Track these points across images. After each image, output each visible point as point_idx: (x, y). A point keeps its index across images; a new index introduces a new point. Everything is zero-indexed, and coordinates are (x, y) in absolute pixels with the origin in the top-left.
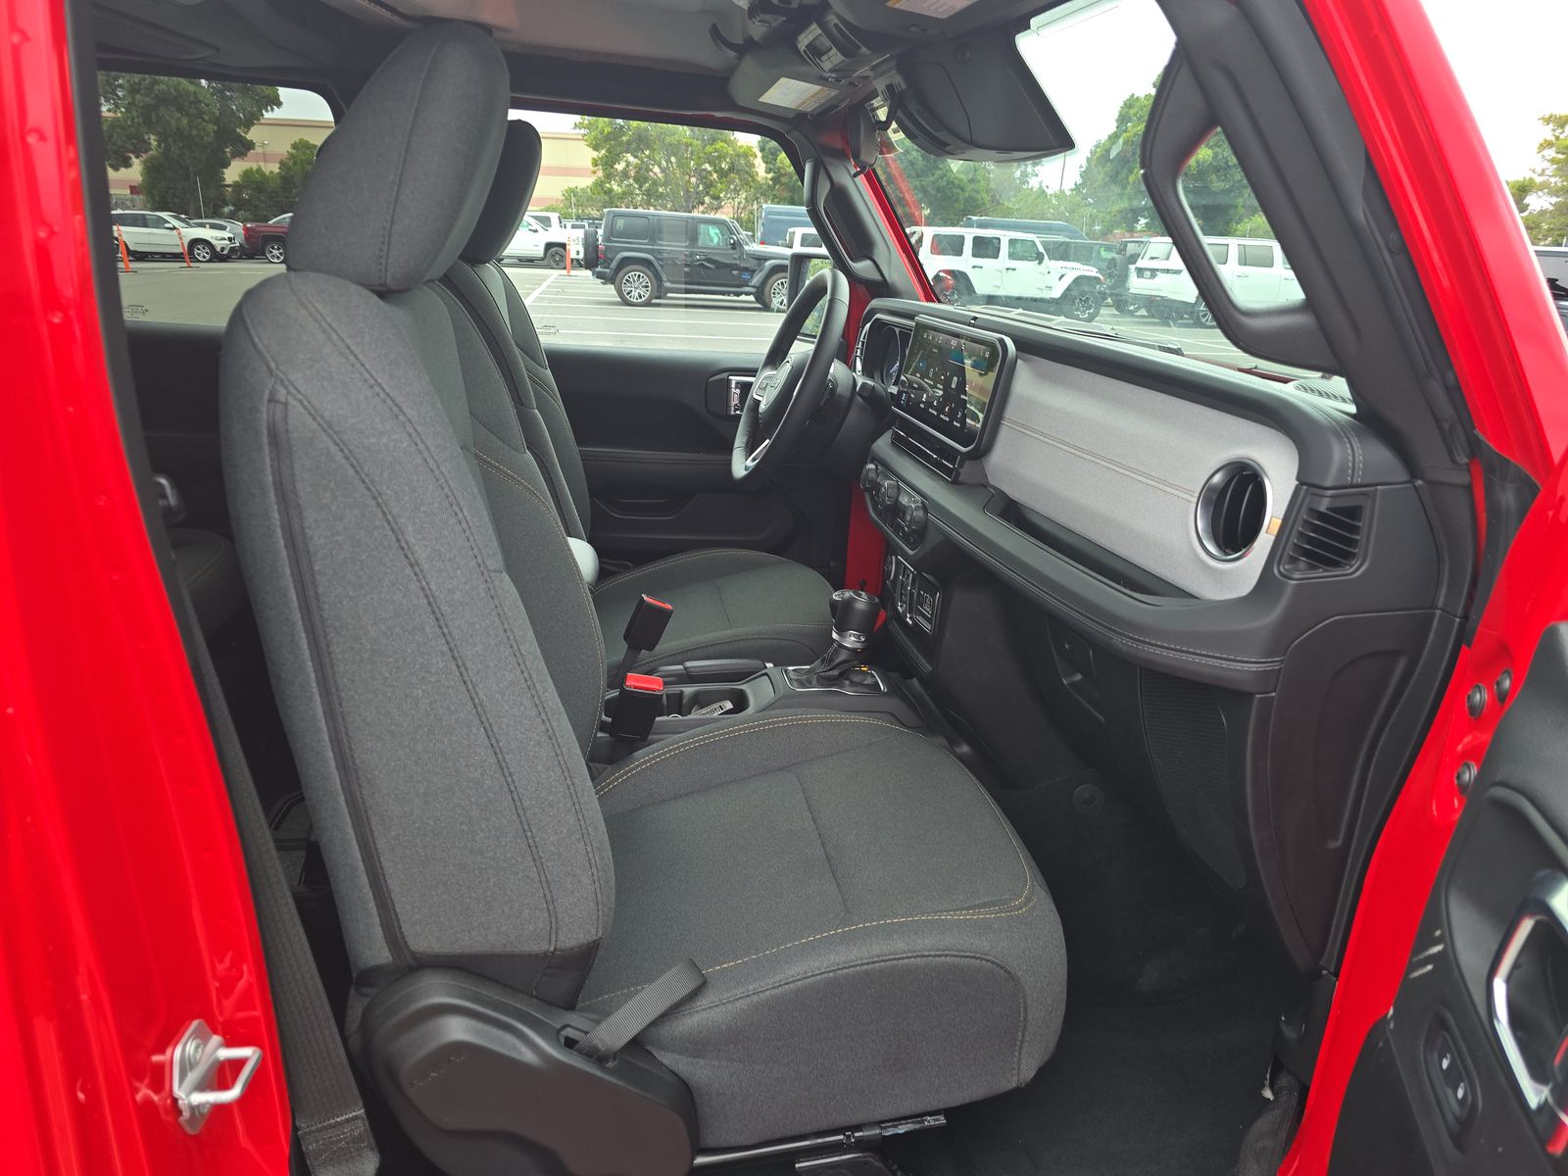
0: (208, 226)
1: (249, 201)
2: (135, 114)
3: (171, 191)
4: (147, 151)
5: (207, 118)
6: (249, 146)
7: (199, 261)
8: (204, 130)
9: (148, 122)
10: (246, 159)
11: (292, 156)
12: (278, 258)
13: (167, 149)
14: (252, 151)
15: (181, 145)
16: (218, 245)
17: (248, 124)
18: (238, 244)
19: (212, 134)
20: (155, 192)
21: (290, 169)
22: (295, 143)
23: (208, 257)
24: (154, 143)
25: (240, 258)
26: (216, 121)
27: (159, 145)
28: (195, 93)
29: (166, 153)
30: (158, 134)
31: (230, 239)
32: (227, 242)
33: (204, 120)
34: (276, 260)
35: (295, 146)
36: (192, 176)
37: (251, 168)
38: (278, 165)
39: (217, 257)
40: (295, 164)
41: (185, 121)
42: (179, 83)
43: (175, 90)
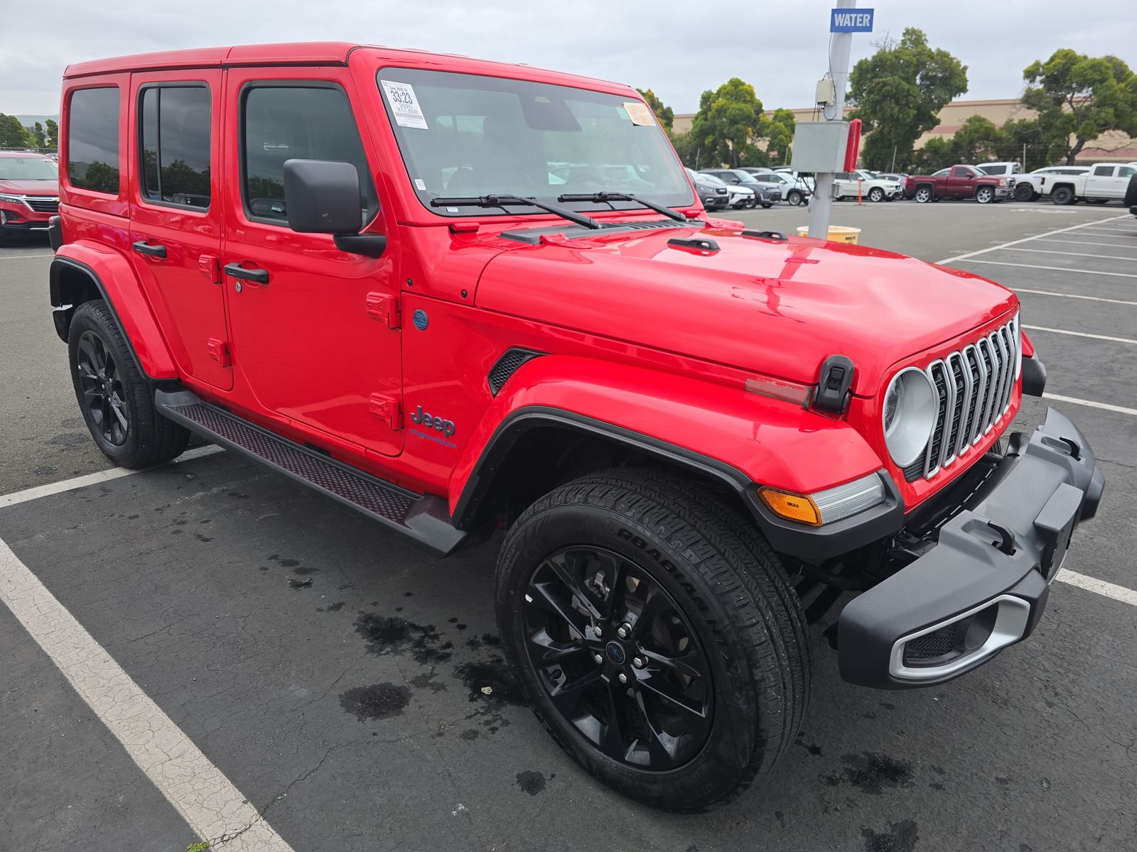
0: (887, 178)
1: (927, 160)
2: (867, 107)
3: (878, 156)
4: (872, 129)
5: (911, 106)
6: (937, 122)
7: (873, 201)
8: (907, 113)
9: (874, 112)
10: (932, 131)
11: (965, 127)
12: (924, 199)
13: (883, 129)
14: (937, 126)
15: (891, 125)
16: (887, 191)
17: (939, 107)
18: (901, 190)
19: (912, 117)
20: (868, 157)
21: (961, 136)
22: (971, 119)
23: (879, 198)
24: (876, 125)
25: (902, 199)
26: (918, 108)
27: (878, 127)
28: (908, 90)
29: (881, 132)
30: (879, 119)
31: (897, 187)
32: (894, 189)
33: (909, 107)
34: (922, 201)
35: (969, 121)
36: (893, 146)
37: (935, 138)
38: (954, 135)
39: (885, 198)
40: (965, 133)
41: (896, 109)
42: (900, 84)
43: (896, 89)
